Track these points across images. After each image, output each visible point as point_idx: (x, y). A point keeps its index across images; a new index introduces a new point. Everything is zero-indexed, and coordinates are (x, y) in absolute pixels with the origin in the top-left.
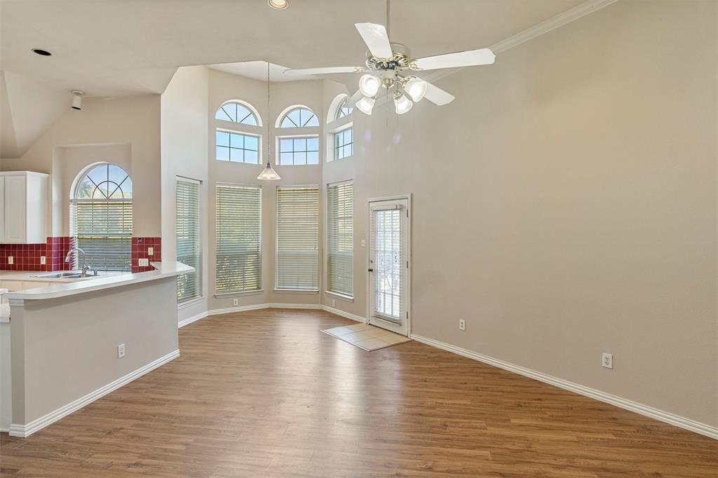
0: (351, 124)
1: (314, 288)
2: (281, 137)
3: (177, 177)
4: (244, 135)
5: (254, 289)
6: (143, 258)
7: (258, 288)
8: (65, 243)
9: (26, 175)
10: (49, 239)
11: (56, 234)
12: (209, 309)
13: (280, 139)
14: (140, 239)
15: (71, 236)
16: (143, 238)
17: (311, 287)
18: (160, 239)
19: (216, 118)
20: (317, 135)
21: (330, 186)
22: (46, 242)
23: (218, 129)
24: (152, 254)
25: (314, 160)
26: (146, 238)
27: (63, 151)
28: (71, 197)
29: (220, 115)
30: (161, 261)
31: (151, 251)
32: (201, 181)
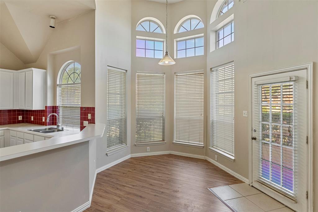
0: (232, 17)
1: (201, 143)
2: (178, 39)
3: (108, 67)
4: (154, 41)
5: (160, 141)
6: (86, 121)
7: (163, 140)
8: (54, 109)
9: (32, 71)
10: (46, 107)
11: (49, 104)
12: (132, 153)
13: (177, 42)
14: (84, 108)
15: (57, 105)
16: (86, 107)
17: (198, 143)
18: (94, 108)
19: (136, 30)
20: (203, 34)
21: (213, 69)
22: (44, 109)
23: (137, 37)
24: (90, 119)
25: (200, 52)
26: (87, 107)
27: (54, 56)
28: (58, 83)
29: (139, 28)
30: (95, 123)
31: (89, 116)
32: (126, 71)
